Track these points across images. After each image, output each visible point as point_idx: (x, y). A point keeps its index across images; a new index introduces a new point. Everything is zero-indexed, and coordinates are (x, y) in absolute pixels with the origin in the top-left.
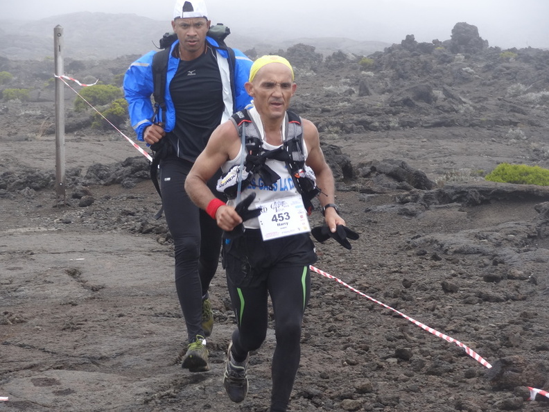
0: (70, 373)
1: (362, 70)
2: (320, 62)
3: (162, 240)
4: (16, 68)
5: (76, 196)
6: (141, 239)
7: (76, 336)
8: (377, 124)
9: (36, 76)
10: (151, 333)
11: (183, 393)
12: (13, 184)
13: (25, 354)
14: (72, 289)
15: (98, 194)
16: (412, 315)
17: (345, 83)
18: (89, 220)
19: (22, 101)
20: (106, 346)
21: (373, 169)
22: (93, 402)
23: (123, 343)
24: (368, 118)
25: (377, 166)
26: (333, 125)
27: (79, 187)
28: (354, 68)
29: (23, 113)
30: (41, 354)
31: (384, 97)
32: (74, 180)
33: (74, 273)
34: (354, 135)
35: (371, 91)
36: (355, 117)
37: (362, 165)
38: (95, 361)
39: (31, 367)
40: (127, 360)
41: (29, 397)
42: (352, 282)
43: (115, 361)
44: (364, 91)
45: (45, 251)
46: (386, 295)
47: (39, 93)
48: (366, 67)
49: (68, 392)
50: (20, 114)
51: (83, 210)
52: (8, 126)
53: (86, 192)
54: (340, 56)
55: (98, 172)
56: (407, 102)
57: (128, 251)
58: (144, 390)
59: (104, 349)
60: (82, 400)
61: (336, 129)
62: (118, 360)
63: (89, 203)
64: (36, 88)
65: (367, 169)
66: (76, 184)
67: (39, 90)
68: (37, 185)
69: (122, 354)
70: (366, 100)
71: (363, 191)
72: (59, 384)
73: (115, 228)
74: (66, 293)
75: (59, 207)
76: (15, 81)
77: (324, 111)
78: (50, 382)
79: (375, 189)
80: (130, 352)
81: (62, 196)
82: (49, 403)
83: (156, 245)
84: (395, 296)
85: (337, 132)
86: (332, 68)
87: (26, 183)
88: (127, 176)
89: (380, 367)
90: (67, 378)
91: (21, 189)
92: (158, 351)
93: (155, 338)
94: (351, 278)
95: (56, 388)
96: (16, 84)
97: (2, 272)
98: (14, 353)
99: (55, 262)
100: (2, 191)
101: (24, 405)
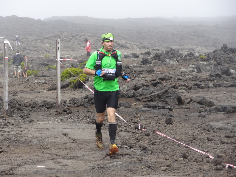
0: (66, 160)
1: (200, 61)
2: (182, 57)
4: (31, 61)
5: (64, 111)
7: (68, 151)
8: (203, 85)
9: (41, 64)
10: (95, 150)
11: (106, 166)
12: (38, 106)
13: (49, 156)
14: (65, 139)
15: (74, 110)
16: (194, 147)
17: (192, 67)
18: (71, 119)
19: (35, 76)
21: (192, 100)
22: (74, 168)
23: (85, 153)
24: (199, 83)
28: (197, 60)
29: (36, 82)
30: (55, 156)
31: (208, 74)
32: (63, 105)
33: (65, 135)
35: (202, 70)
36: (193, 82)
37: (187, 99)
38: (75, 158)
39: (52, 159)
40: (86, 158)
41: (52, 167)
42: (173, 138)
44: (199, 70)
45: (53, 128)
46: (185, 142)
47: (43, 73)
48: (202, 60)
49: (66, 165)
50: (35, 82)
51: (68, 116)
52: (30, 87)
53: (69, 109)
54: (191, 55)
55: (74, 101)
56: (218, 75)
57: (86, 128)
58: (92, 165)
59: (78, 155)
60: (71, 168)
61: (184, 87)
62: (83, 158)
63: (71, 113)
64: (41, 70)
65: (189, 100)
66: (65, 106)
67: (43, 71)
68: (48, 106)
70: (200, 75)
71: (185, 108)
72: (62, 163)
73: (81, 122)
74: (63, 141)
75: (59, 114)
76: (31, 67)
77: (179, 79)
78: (59, 163)
79: (191, 108)
80: (87, 155)
81: (59, 110)
82: (59, 168)
84: (188, 142)
85: (184, 89)
86: (186, 60)
87: (43, 106)
88: (86, 103)
89: (176, 160)
90: (65, 162)
91: (41, 108)
94: (173, 136)
95: (62, 164)
96: (31, 68)
97: (38, 134)
98: (46, 155)
99: (58, 131)
100: (34, 109)
101: (51, 169)
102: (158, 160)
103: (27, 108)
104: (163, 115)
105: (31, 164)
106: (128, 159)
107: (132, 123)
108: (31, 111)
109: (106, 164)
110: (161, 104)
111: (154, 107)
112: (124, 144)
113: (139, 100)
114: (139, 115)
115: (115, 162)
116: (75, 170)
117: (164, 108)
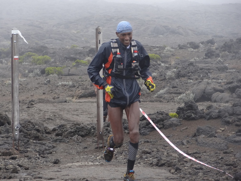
3: (173, 171)
4: (53, 53)
6: (158, 170)
9: (66, 58)
12: (66, 133)
19: (58, 75)
29: (60, 84)
50: (58, 85)
67: (69, 68)
68: (83, 133)
81: (101, 141)
83: (169, 174)
87: (72, 134)
88: (143, 127)
96: (53, 64)
100: (60, 137)
103: (49, 136)
107: (226, 167)
108: (56, 141)
113: (228, 123)
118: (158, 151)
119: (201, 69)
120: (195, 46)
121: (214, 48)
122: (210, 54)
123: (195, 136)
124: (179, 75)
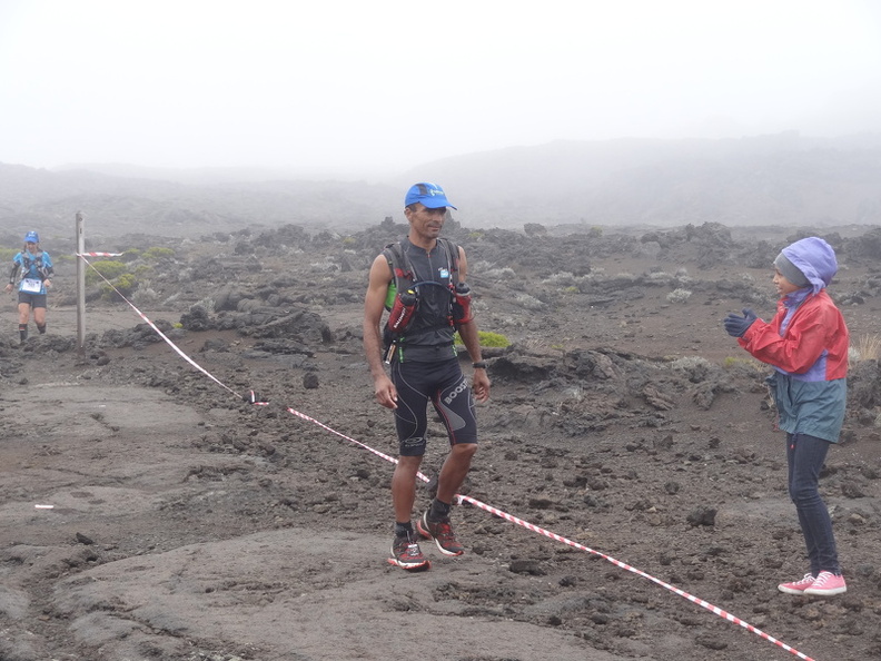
0: (101, 488)
1: (345, 248)
2: (308, 241)
3: (169, 391)
5: (93, 357)
6: (152, 391)
7: (104, 462)
8: (356, 296)
10: (164, 460)
11: (190, 502)
12: (38, 347)
13: (63, 475)
14: (97, 429)
15: (113, 355)
16: (373, 447)
17: (329, 260)
18: (107, 376)
20: (127, 470)
21: (349, 334)
22: (120, 509)
23: (141, 467)
24: (349, 292)
25: (352, 332)
26: (318, 298)
27: (97, 349)
28: (338, 247)
30: (76, 475)
32: (91, 344)
33: (97, 417)
34: (335, 306)
35: (352, 267)
36: (337, 291)
37: (339, 331)
38: (119, 481)
39: (69, 485)
40: (145, 479)
41: (70, 506)
42: (327, 423)
43: (136, 480)
44: (346, 268)
45: (71, 400)
46: (353, 432)
48: (349, 246)
49: (100, 502)
51: (100, 369)
53: (102, 354)
54: (326, 236)
55: (112, 336)
57: (141, 400)
58: (160, 500)
59: (127, 472)
60: (112, 507)
61: (320, 301)
62: (138, 479)
63: (106, 362)
65: (344, 334)
66: (93, 346)
68: (60, 348)
69: (141, 475)
70: (348, 276)
71: (339, 352)
72: (92, 495)
73: (129, 383)
74: (92, 433)
75: (80, 366)
77: (310, 285)
78: (85, 495)
79: (349, 350)
80: (148, 473)
81: (82, 357)
82: (86, 510)
83: (164, 396)
84: (360, 433)
85: (321, 304)
86: (318, 247)
87: (48, 347)
88: (137, 340)
89: (345, 484)
90: (99, 492)
91: (46, 351)
92: (170, 473)
93: (167, 463)
94: (325, 420)
95: (91, 499)
97: (38, 417)
98: (55, 475)
99: (82, 409)
100: (29, 353)
101: (66, 512)
102: (305, 484)
103: (15, 351)
104: (296, 366)
105: (21, 498)
106: (240, 482)
107: (235, 387)
108: (24, 357)
109: (190, 497)
110: (290, 344)
111: (276, 351)
112: (226, 440)
113: (244, 335)
114: (246, 367)
115: (211, 489)
116: (122, 512)
117: (297, 351)
118: (155, 369)
119: (226, 269)
120: (224, 238)
121: (248, 240)
122: (241, 249)
123: (202, 350)
124: (195, 277)
